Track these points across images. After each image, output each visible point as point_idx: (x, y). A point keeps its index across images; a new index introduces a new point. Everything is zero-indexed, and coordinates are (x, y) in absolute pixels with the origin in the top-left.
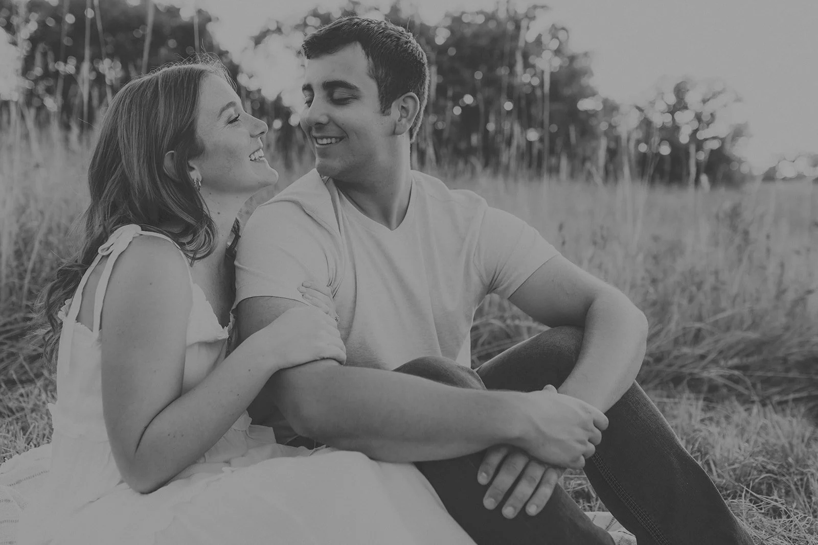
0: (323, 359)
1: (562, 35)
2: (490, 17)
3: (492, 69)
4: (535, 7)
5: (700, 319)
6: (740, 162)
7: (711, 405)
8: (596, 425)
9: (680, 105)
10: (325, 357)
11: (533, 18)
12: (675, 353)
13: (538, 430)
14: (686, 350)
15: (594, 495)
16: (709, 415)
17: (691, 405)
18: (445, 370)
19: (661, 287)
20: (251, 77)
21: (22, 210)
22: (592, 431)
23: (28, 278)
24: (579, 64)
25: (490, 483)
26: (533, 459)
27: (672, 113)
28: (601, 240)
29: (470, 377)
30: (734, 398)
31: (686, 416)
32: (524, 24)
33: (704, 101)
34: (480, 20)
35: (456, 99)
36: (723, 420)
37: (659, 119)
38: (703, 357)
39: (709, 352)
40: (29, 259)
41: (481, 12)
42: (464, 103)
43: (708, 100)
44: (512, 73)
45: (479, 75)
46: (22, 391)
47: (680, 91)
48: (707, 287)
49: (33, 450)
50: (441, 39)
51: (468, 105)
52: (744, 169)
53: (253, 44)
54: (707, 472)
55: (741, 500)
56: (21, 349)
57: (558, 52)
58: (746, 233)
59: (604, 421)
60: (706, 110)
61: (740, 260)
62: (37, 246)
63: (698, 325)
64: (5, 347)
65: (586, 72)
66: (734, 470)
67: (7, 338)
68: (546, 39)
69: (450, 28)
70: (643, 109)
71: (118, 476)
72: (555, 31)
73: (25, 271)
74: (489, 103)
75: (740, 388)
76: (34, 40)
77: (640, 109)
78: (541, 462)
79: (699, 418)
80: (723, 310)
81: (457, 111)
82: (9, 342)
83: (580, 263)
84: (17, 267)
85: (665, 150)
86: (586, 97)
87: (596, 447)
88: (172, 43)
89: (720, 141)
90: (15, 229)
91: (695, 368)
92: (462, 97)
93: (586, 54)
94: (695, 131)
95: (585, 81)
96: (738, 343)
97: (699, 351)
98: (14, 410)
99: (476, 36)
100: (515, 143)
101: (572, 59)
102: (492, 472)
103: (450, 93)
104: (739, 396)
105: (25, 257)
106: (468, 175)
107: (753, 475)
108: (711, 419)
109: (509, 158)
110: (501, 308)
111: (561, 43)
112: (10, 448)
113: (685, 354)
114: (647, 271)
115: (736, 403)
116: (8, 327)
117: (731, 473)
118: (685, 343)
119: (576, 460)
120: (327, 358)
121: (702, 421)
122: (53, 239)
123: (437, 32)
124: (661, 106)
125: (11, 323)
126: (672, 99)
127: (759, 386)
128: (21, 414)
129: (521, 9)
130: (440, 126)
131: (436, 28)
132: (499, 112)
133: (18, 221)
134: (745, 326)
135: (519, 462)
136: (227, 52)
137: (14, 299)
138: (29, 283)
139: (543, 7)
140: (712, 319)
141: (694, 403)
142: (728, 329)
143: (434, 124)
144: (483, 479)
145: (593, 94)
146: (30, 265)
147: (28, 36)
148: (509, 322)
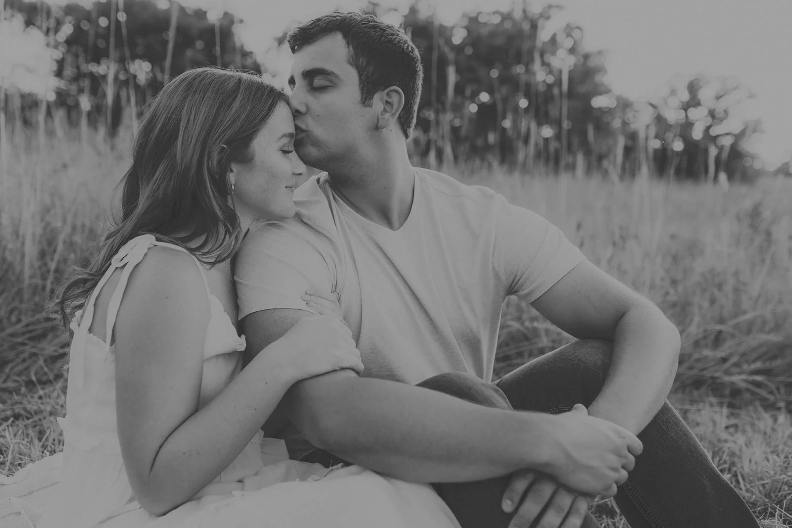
0: (343, 369)
1: (576, 34)
2: (506, 17)
3: (507, 67)
4: (550, 7)
5: (722, 321)
6: (753, 157)
7: (736, 411)
8: (630, 450)
9: (693, 102)
10: (344, 367)
11: (548, 18)
12: (696, 356)
13: (569, 456)
14: (707, 352)
15: (618, 511)
16: (733, 421)
17: (716, 412)
18: (469, 388)
19: (680, 288)
20: (274, 76)
21: (46, 210)
22: (626, 457)
23: (51, 278)
24: (592, 63)
25: (516, 510)
26: (561, 485)
27: (686, 110)
28: (620, 241)
29: (495, 395)
30: (757, 403)
31: (710, 424)
32: (540, 23)
33: (718, 98)
34: (497, 20)
35: (473, 97)
36: (748, 428)
37: (673, 115)
38: (724, 360)
39: (731, 355)
40: (52, 259)
41: (496, 12)
42: (480, 100)
43: (721, 97)
44: (528, 71)
45: (495, 73)
46: (41, 392)
47: (693, 88)
48: (728, 288)
49: (48, 458)
50: (458, 37)
51: (484, 103)
52: (757, 165)
53: (276, 44)
54: (735, 487)
55: (774, 520)
56: (43, 349)
57: (572, 51)
58: (769, 234)
59: (638, 445)
60: (720, 106)
61: (763, 261)
62: (60, 247)
63: (719, 327)
64: (27, 348)
65: (599, 70)
66: (763, 485)
67: (30, 339)
68: (560, 38)
69: (467, 28)
70: (656, 106)
71: (129, 492)
72: (569, 30)
73: (48, 271)
74: (505, 100)
75: (763, 393)
76: (69, 42)
77: (653, 106)
78: (570, 490)
79: (723, 425)
80: (745, 312)
81: (473, 108)
82: (31, 343)
83: (598, 263)
84: (40, 268)
85: (678, 146)
86: (600, 94)
87: (629, 473)
88: (199, 44)
89: (734, 137)
90: (39, 231)
91: (716, 371)
92: (478, 95)
93: (600, 53)
94: (708, 128)
95: (598, 78)
96: (761, 346)
97: (720, 354)
98: (33, 413)
99: (492, 35)
100: (532, 141)
101: (586, 57)
102: (517, 499)
103: (468, 92)
104: (763, 400)
105: (48, 258)
106: (484, 172)
107: (784, 490)
108: (735, 426)
109: (526, 157)
110: (520, 310)
111: (575, 42)
112: (24, 456)
113: (706, 357)
114: (667, 271)
115: (760, 409)
116: (31, 328)
117: (761, 488)
118: (706, 346)
119: (608, 488)
120: (346, 368)
121: (727, 428)
122: (78, 239)
123: (455, 31)
124: (675, 102)
125: (33, 323)
126: (685, 96)
127: (782, 390)
128: (39, 417)
129: (535, 9)
130: (457, 123)
131: (453, 28)
132: (516, 109)
133: (42, 220)
134: (767, 328)
135: (547, 490)
136: (251, 53)
137: (37, 299)
138: (52, 283)
139: (558, 7)
140: (734, 322)
141: (717, 409)
142: (749, 332)
143: (451, 121)
144: (507, 506)
145: (607, 91)
146: (53, 266)
147: (65, 39)
148: (527, 324)
